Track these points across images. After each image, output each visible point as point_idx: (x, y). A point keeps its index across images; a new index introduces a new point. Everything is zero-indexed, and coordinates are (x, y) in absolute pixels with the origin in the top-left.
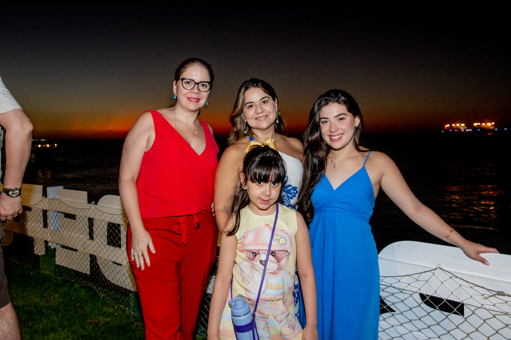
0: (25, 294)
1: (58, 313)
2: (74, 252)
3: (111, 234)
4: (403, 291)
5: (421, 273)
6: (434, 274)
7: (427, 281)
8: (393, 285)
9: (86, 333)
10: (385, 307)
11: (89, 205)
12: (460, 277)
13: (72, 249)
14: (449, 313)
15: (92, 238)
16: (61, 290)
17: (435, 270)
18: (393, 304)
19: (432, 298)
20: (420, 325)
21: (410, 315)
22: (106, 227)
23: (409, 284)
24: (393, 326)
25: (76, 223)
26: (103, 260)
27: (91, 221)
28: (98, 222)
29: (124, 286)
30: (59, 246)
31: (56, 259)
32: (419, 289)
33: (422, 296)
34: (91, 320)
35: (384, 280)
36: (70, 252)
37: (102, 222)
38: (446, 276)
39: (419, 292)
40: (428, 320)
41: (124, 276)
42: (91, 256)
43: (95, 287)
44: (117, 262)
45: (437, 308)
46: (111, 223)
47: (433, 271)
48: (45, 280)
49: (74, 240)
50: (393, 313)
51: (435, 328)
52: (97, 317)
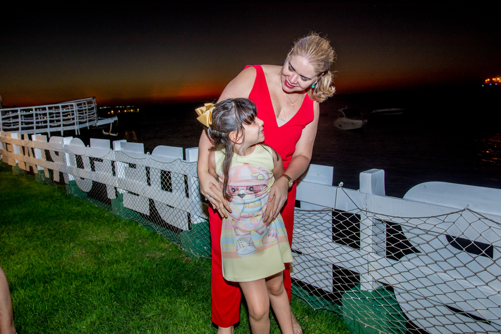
0: (99, 231)
1: (123, 248)
2: (137, 197)
3: (164, 180)
4: (429, 232)
5: (448, 214)
6: (461, 215)
7: (454, 223)
8: (418, 226)
9: (143, 265)
10: (410, 248)
11: (145, 155)
12: (490, 219)
13: (135, 194)
14: (477, 255)
15: (149, 184)
16: (128, 229)
17: (462, 211)
18: (419, 245)
19: (459, 239)
20: (445, 266)
21: (436, 256)
22: (160, 175)
23: (435, 226)
24: (418, 267)
25: (137, 171)
26: (159, 203)
27: (147, 169)
28: (153, 170)
29: (176, 226)
30: (124, 191)
31: (124, 203)
32: (446, 231)
33: (449, 238)
34: (149, 254)
35: (409, 222)
36: (134, 196)
37: (156, 170)
38: (475, 218)
39: (445, 233)
40: (454, 262)
41: (175, 217)
42: (150, 200)
43: (153, 226)
44: (169, 205)
45: (464, 249)
46: (163, 171)
47: (460, 213)
48: (117, 219)
49: (135, 186)
50: (418, 254)
51: (461, 270)
52: (155, 252)
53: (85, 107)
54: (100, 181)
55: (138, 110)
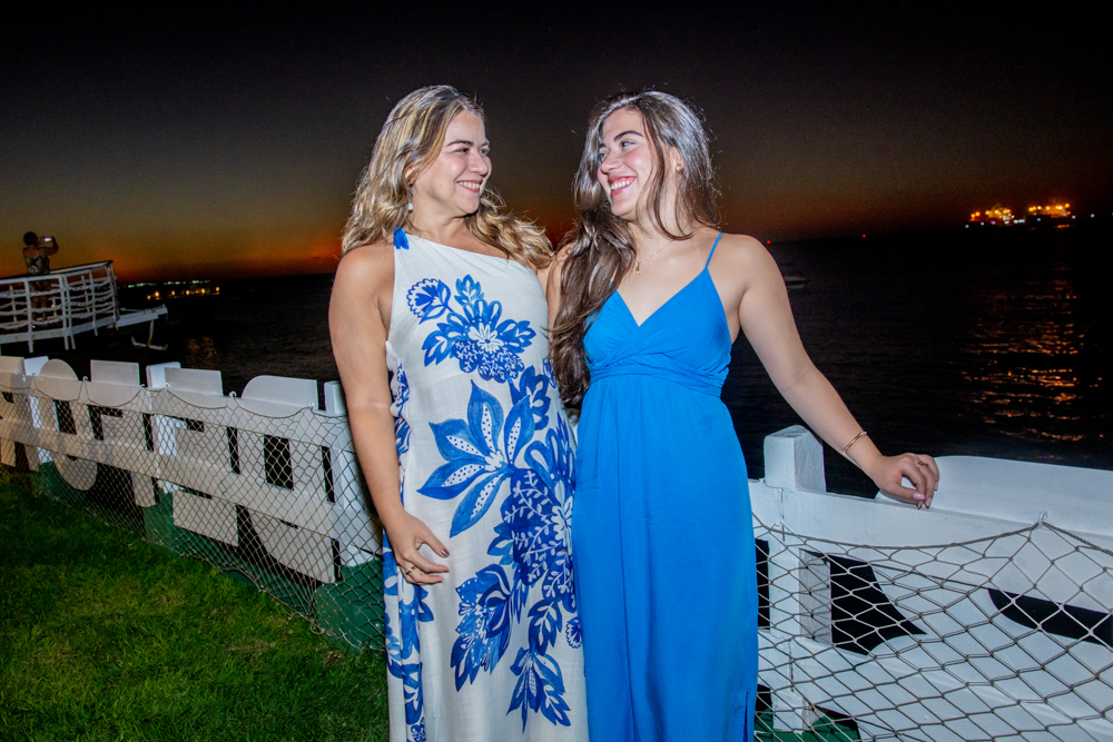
0: (111, 590)
1: (170, 633)
2: (206, 501)
3: (272, 460)
4: (947, 584)
5: (995, 538)
6: (1029, 540)
7: (1011, 559)
8: (918, 569)
9: (221, 678)
10: (898, 624)
11: (225, 399)
12: (1104, 548)
13: (201, 494)
14: (1073, 640)
15: (237, 471)
16: (183, 581)
17: (1032, 529)
18: (920, 616)
19: (1025, 601)
20: (991, 668)
21: (965, 644)
22: (261, 447)
23: (962, 567)
24: (920, 670)
25: (205, 439)
26: (261, 516)
27: (232, 433)
28: (245, 436)
29: (304, 572)
30: (176, 487)
31: (175, 516)
32: (990, 580)
33: (998, 598)
34: (238, 645)
35: (893, 557)
36: (199, 500)
37: (253, 436)
38: (1065, 546)
39: (989, 585)
40: (1015, 658)
41: (302, 551)
42: (239, 509)
43: (249, 573)
44: (286, 520)
45: (1039, 626)
46: (269, 436)
47: (1027, 534)
48: (157, 557)
49: (202, 476)
50: (919, 637)
51: (1035, 678)
52: (251, 639)
53: (88, 284)
54: (115, 464)
55: (218, 289)
